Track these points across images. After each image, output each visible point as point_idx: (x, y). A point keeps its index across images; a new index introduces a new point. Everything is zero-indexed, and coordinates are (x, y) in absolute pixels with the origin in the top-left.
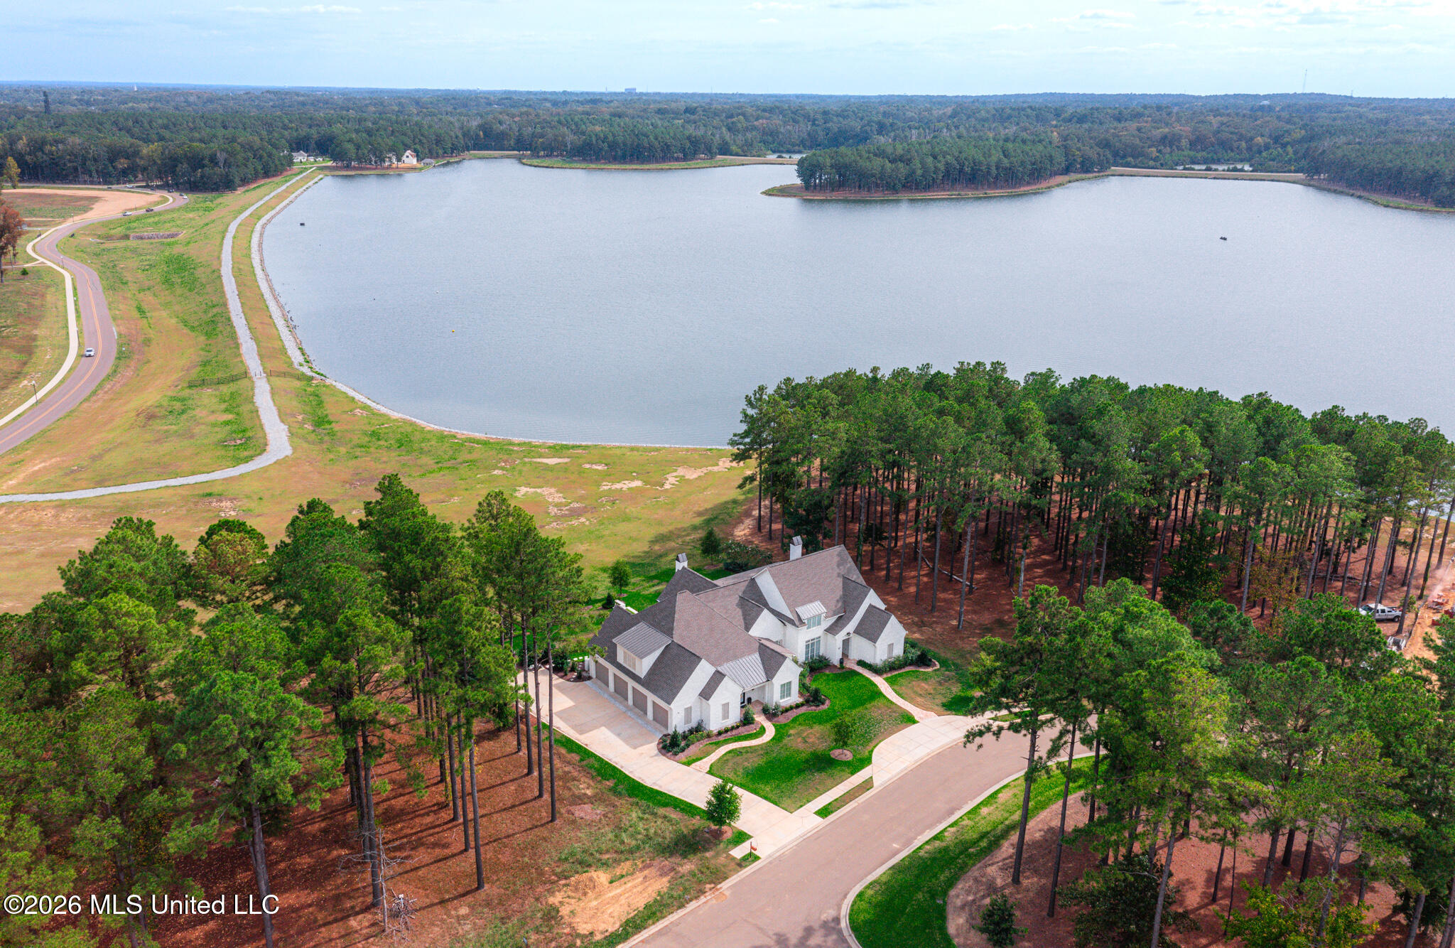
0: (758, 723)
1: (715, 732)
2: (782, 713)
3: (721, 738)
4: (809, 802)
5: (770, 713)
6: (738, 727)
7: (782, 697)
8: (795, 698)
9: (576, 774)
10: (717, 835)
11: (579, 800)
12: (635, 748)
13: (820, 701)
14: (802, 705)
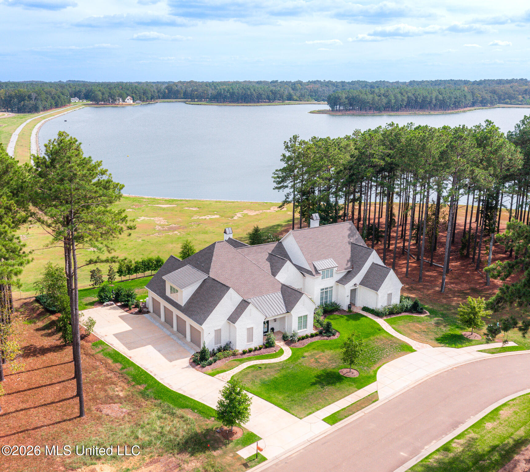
0: (278, 346)
1: (241, 352)
2: (299, 340)
3: (245, 356)
4: (318, 410)
5: (288, 340)
6: (260, 349)
7: (300, 328)
8: (310, 330)
9: (115, 379)
10: (228, 435)
11: (111, 400)
12: (171, 361)
13: (330, 332)
14: (316, 335)
